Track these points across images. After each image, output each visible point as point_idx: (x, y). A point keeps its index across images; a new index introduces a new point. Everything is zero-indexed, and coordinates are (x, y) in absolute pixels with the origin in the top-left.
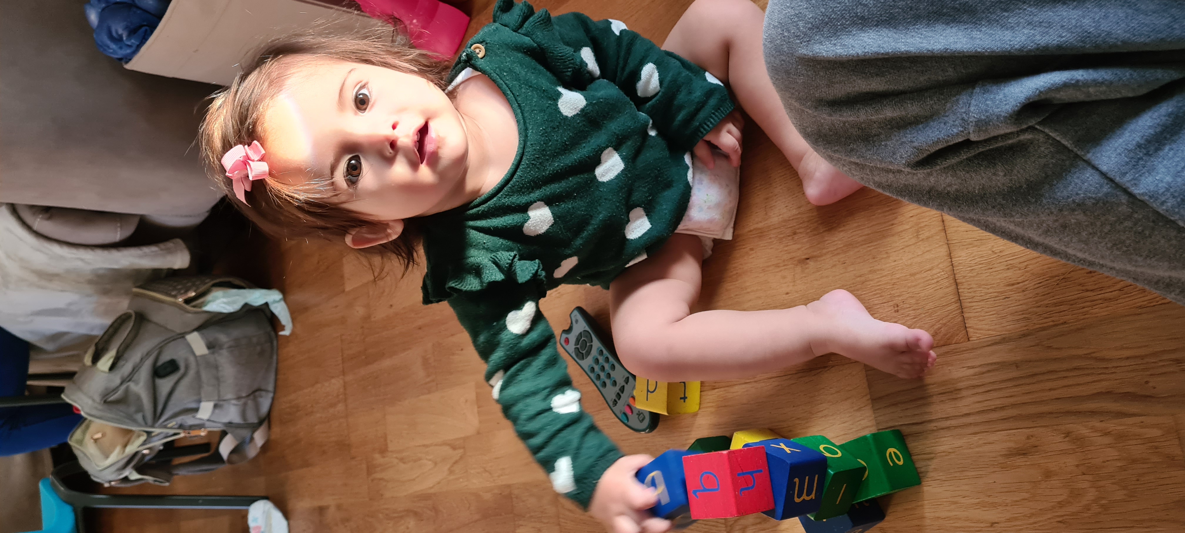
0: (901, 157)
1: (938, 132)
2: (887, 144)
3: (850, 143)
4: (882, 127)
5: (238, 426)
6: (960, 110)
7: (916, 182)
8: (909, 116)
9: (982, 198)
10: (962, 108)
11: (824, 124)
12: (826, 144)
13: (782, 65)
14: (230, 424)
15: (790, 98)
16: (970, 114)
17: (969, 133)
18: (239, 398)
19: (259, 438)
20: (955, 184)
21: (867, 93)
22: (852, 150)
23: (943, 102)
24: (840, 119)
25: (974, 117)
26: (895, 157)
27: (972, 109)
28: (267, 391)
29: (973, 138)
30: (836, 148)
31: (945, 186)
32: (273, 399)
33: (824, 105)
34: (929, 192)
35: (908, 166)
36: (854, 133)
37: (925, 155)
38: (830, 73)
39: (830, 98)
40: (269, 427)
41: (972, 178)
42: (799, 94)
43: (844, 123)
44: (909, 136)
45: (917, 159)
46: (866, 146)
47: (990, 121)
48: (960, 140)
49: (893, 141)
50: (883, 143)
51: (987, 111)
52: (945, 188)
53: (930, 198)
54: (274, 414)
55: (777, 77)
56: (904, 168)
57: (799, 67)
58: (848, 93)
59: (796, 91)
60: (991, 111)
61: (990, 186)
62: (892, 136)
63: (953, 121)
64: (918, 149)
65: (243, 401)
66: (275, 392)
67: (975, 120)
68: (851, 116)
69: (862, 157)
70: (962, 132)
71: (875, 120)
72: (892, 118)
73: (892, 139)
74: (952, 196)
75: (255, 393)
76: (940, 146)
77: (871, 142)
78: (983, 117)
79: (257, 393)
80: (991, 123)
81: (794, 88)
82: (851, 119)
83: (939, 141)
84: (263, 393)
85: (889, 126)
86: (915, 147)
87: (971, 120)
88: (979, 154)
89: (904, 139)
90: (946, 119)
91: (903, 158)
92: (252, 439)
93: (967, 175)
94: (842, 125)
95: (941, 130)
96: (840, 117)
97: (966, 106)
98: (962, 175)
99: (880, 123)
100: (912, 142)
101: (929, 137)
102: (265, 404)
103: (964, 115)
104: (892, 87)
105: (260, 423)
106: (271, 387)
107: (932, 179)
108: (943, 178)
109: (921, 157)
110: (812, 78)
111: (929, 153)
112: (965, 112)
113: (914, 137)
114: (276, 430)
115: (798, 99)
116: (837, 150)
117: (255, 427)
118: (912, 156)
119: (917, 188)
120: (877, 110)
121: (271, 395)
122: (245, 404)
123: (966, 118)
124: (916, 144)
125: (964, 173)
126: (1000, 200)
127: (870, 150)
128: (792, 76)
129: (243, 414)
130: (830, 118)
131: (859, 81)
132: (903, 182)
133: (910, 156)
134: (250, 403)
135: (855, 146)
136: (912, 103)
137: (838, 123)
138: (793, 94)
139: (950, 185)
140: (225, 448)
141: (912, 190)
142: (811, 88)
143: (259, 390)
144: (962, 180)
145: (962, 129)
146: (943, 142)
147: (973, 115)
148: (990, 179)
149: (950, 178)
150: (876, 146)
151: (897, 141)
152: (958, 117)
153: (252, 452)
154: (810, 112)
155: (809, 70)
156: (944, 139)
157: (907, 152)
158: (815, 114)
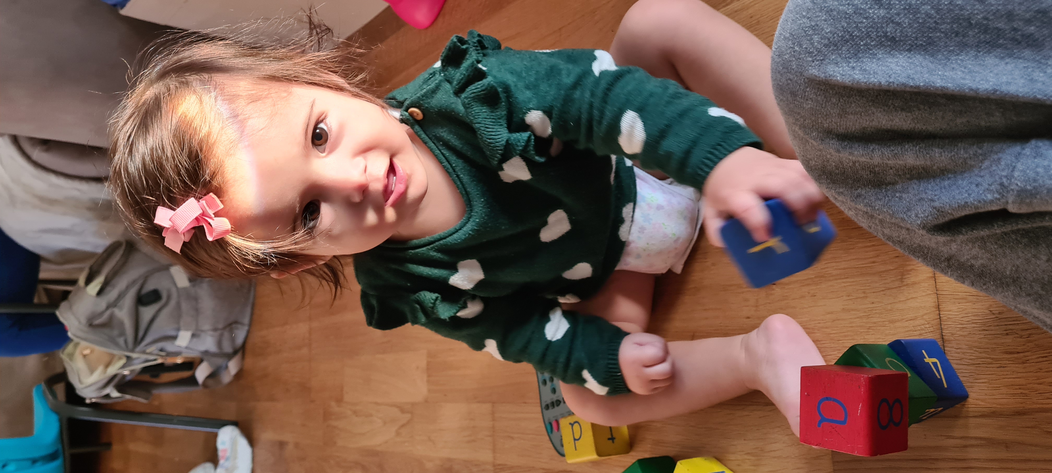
0: (916, 216)
1: (967, 195)
2: (901, 197)
3: (859, 187)
4: (899, 175)
5: (214, 355)
6: (999, 172)
7: (934, 245)
8: (935, 168)
9: (1014, 281)
10: (1003, 170)
11: (830, 160)
12: (830, 183)
13: (788, 84)
14: (206, 353)
15: (794, 124)
16: (1013, 180)
17: (1007, 202)
18: (215, 330)
19: (233, 367)
20: (982, 259)
21: (888, 131)
22: (859, 196)
23: (981, 158)
24: (850, 158)
25: (1017, 185)
26: (909, 214)
27: (1016, 174)
28: (242, 324)
29: (1012, 208)
30: (841, 190)
31: (968, 257)
32: (248, 332)
33: (833, 139)
34: (949, 259)
35: (924, 228)
36: (865, 176)
37: (947, 219)
38: (845, 101)
39: (841, 130)
40: (243, 357)
41: (1005, 255)
42: (805, 120)
43: (854, 163)
44: (930, 192)
45: (936, 222)
46: (876, 194)
47: (1037, 194)
48: (994, 209)
49: (910, 195)
50: (897, 195)
51: (1035, 181)
52: (968, 260)
53: (949, 267)
54: (249, 346)
55: (781, 97)
56: (919, 229)
57: (808, 89)
58: (864, 128)
59: (801, 117)
60: (1041, 182)
61: (1026, 270)
62: (910, 189)
63: (989, 185)
64: (938, 211)
65: (219, 332)
66: (250, 325)
67: (1017, 188)
68: (863, 155)
69: (870, 206)
70: (999, 199)
71: (892, 165)
72: (913, 167)
73: (908, 193)
74: (976, 271)
75: (231, 326)
76: (967, 212)
77: (883, 191)
78: (1029, 187)
79: (234, 326)
80: (1038, 197)
81: (799, 114)
82: (863, 159)
83: (966, 205)
84: (239, 326)
85: (908, 176)
86: (935, 208)
87: (1012, 188)
88: (1018, 230)
89: (924, 196)
90: (979, 179)
91: (919, 218)
92: (227, 367)
93: (1000, 251)
94: (851, 164)
95: (970, 192)
96: (850, 155)
97: (1009, 169)
98: (993, 249)
99: (897, 170)
100: (932, 200)
101: (954, 198)
102: (240, 336)
103: (1004, 180)
104: (919, 126)
105: (235, 352)
106: (246, 320)
107: (954, 246)
108: (967, 248)
109: (941, 220)
110: (822, 104)
111: (952, 217)
112: (1006, 177)
113: (936, 195)
114: (249, 361)
115: (803, 127)
116: (842, 193)
117: (229, 357)
118: (930, 217)
119: (934, 252)
120: (896, 154)
121: (246, 328)
122: (221, 336)
123: (1006, 184)
124: (937, 204)
125: (996, 247)
126: (1037, 288)
127: (880, 200)
128: (798, 99)
129: (219, 344)
130: (837, 154)
131: (879, 115)
132: (917, 242)
133: (927, 217)
134: (226, 334)
135: (863, 192)
136: (941, 153)
137: (847, 161)
138: (797, 120)
139: (975, 258)
140: (201, 373)
141: (928, 253)
142: (820, 116)
143: (236, 322)
144: (992, 255)
145: (998, 196)
146: (971, 207)
147: (1016, 182)
148: (1028, 261)
149: (977, 249)
150: (888, 197)
151: (915, 195)
152: (996, 181)
153: (226, 378)
154: (814, 143)
155: (819, 95)
156: (973, 204)
157: (924, 211)
158: (821, 147)
